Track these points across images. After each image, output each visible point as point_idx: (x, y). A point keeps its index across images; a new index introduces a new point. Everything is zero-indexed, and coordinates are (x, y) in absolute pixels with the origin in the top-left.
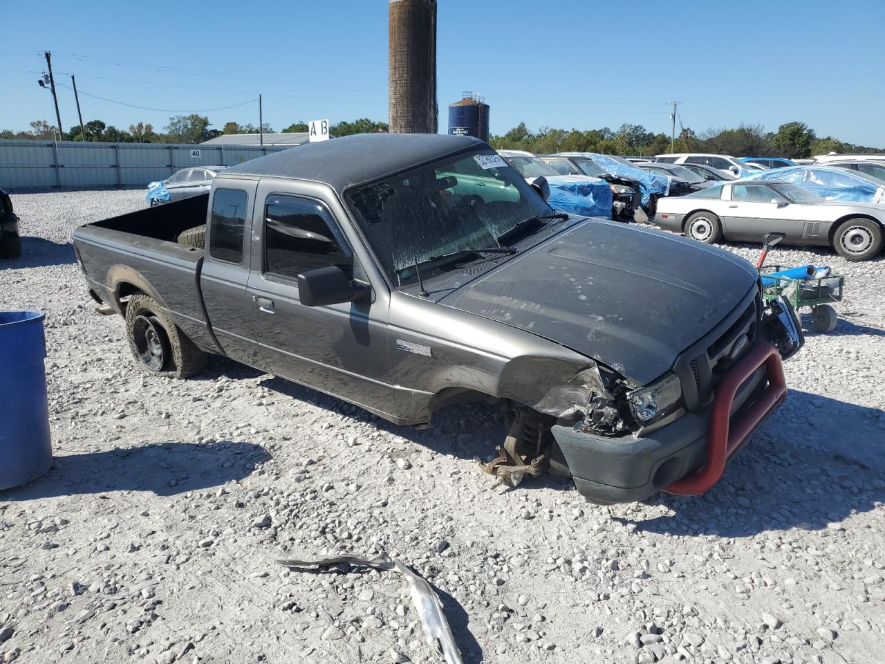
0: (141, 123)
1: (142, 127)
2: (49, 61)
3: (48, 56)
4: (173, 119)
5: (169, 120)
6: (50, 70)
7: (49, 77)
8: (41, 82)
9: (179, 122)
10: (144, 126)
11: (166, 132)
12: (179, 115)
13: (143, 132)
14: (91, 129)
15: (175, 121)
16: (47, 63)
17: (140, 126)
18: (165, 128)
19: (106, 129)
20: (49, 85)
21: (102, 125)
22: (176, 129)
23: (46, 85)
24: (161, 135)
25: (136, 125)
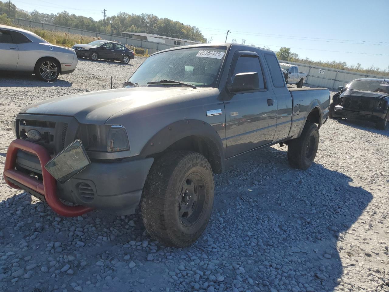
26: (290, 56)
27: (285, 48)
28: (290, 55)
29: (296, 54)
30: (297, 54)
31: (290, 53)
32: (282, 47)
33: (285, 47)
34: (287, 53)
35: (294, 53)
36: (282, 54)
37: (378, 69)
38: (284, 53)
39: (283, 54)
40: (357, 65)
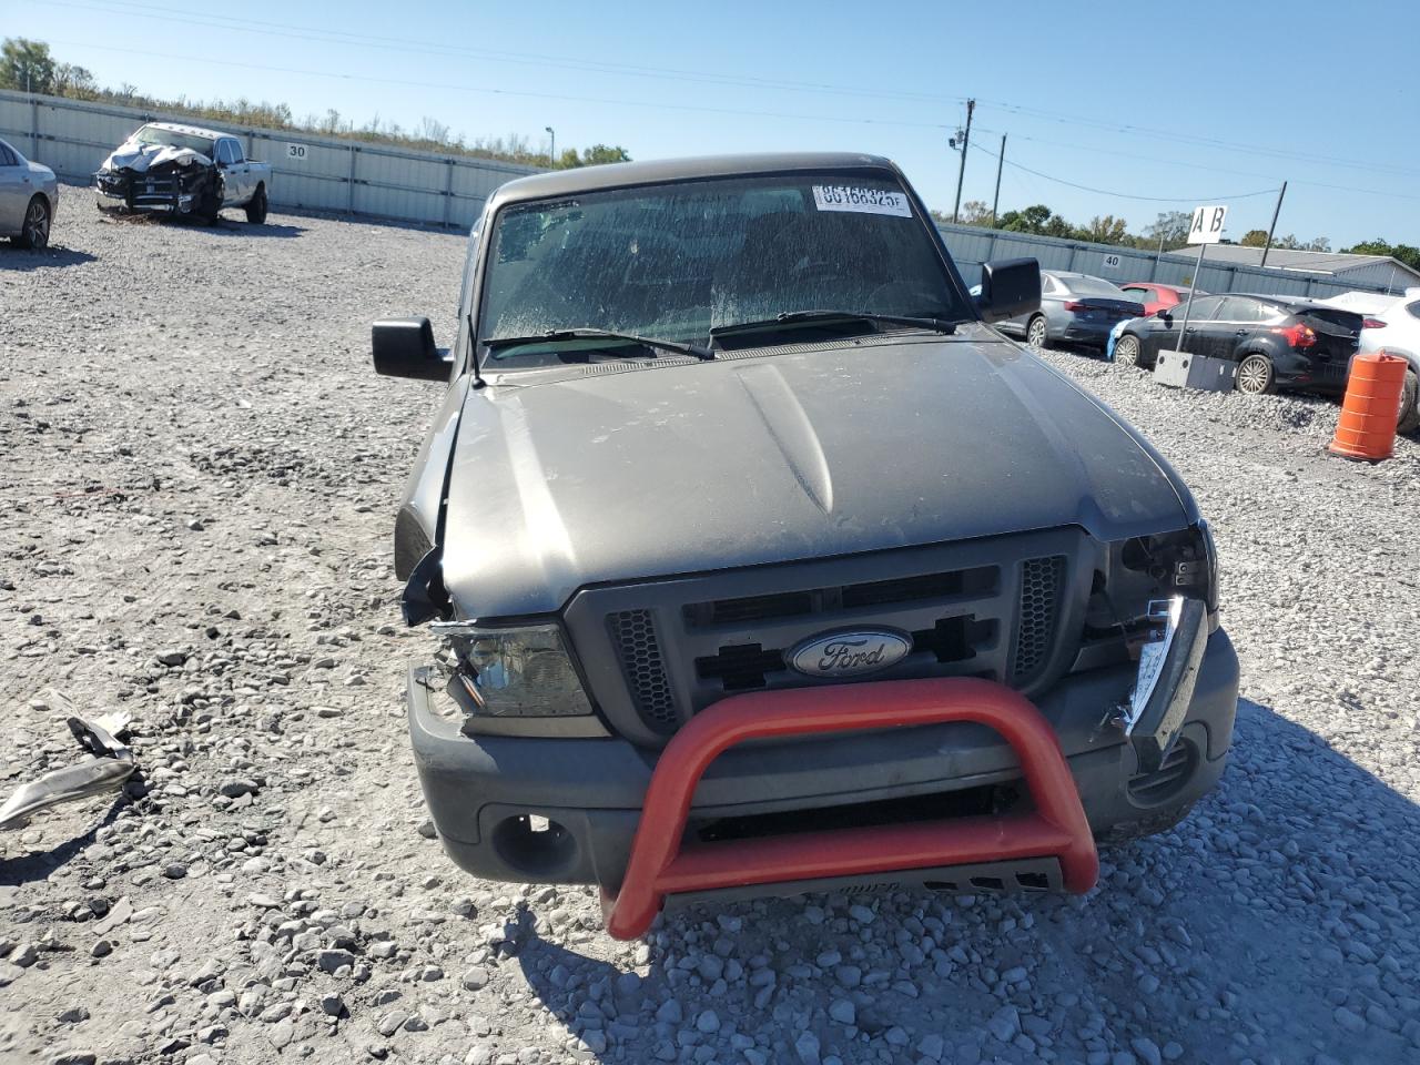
0: (1111, 217)
1: (1111, 223)
2: (970, 113)
3: (971, 105)
4: (1164, 215)
5: (1157, 215)
6: (968, 125)
7: (964, 137)
8: (952, 142)
9: (1172, 221)
10: (1114, 221)
11: (1146, 236)
12: (1175, 211)
13: (1110, 230)
14: (1030, 218)
15: (1166, 220)
16: (967, 115)
17: (1109, 221)
18: (1147, 228)
19: (1050, 219)
20: (961, 146)
21: (1045, 213)
22: (1164, 232)
23: (957, 146)
24: (1139, 238)
25: (1102, 219)
26: (57, 76)
27: (24, 43)
28: (55, 70)
29: (81, 71)
30: (85, 67)
31: (54, 64)
32: (7, 39)
33: (24, 37)
34: (39, 62)
35: (73, 64)
36: (15, 67)
37: (396, 128)
38: (24, 63)
39: (20, 66)
40: (328, 116)
